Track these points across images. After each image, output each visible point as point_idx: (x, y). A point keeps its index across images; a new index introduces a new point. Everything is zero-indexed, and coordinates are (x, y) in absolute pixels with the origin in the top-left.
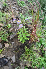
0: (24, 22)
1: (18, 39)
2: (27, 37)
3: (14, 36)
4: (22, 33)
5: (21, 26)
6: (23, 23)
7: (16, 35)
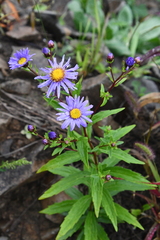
0: (101, 67)
1: (48, 211)
2: (126, 199)
3: (16, 183)
4: (79, 164)
5: (75, 114)
6: (95, 73)
7: (26, 176)
